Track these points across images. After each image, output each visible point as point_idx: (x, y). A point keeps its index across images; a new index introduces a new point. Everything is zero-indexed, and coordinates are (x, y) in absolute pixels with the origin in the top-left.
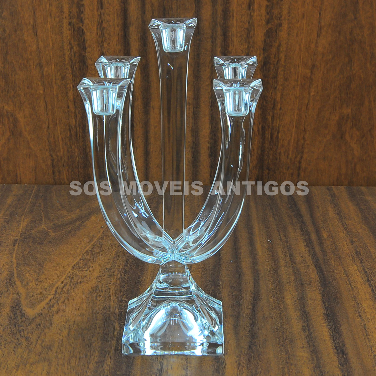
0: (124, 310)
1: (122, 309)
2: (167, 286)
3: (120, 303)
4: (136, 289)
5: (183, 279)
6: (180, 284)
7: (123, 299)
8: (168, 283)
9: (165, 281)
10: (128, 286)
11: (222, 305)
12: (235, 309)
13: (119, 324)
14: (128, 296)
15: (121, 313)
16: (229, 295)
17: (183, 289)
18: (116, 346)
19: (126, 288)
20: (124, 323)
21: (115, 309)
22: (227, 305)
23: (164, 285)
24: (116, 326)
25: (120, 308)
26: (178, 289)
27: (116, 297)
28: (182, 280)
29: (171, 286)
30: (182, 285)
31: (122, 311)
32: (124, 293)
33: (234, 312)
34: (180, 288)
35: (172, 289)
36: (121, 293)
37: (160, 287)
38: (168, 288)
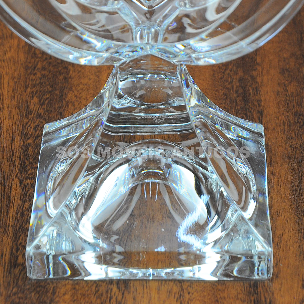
0: (34, 141)
1: (29, 139)
2: (134, 103)
3: (26, 120)
4: (61, 77)
5: (171, 88)
6: (165, 99)
7: (32, 107)
8: (135, 98)
9: (130, 92)
10: (44, 69)
11: (263, 134)
12: (293, 135)
13: (21, 183)
14: (45, 97)
15: (25, 148)
16: (278, 94)
17: (172, 110)
18: (11, 253)
19: (39, 75)
20: (32, 181)
21: (13, 139)
22: (274, 125)
23: (127, 102)
24: (13, 191)
25: (24, 135)
26: (161, 111)
27: (15, 103)
28: (170, 92)
29: (144, 105)
30: (170, 102)
31: (29, 145)
32: (34, 90)
33: (291, 146)
34: (164, 109)
35: (147, 111)
36: (26, 87)
37: (118, 107)
38: (136, 108)
